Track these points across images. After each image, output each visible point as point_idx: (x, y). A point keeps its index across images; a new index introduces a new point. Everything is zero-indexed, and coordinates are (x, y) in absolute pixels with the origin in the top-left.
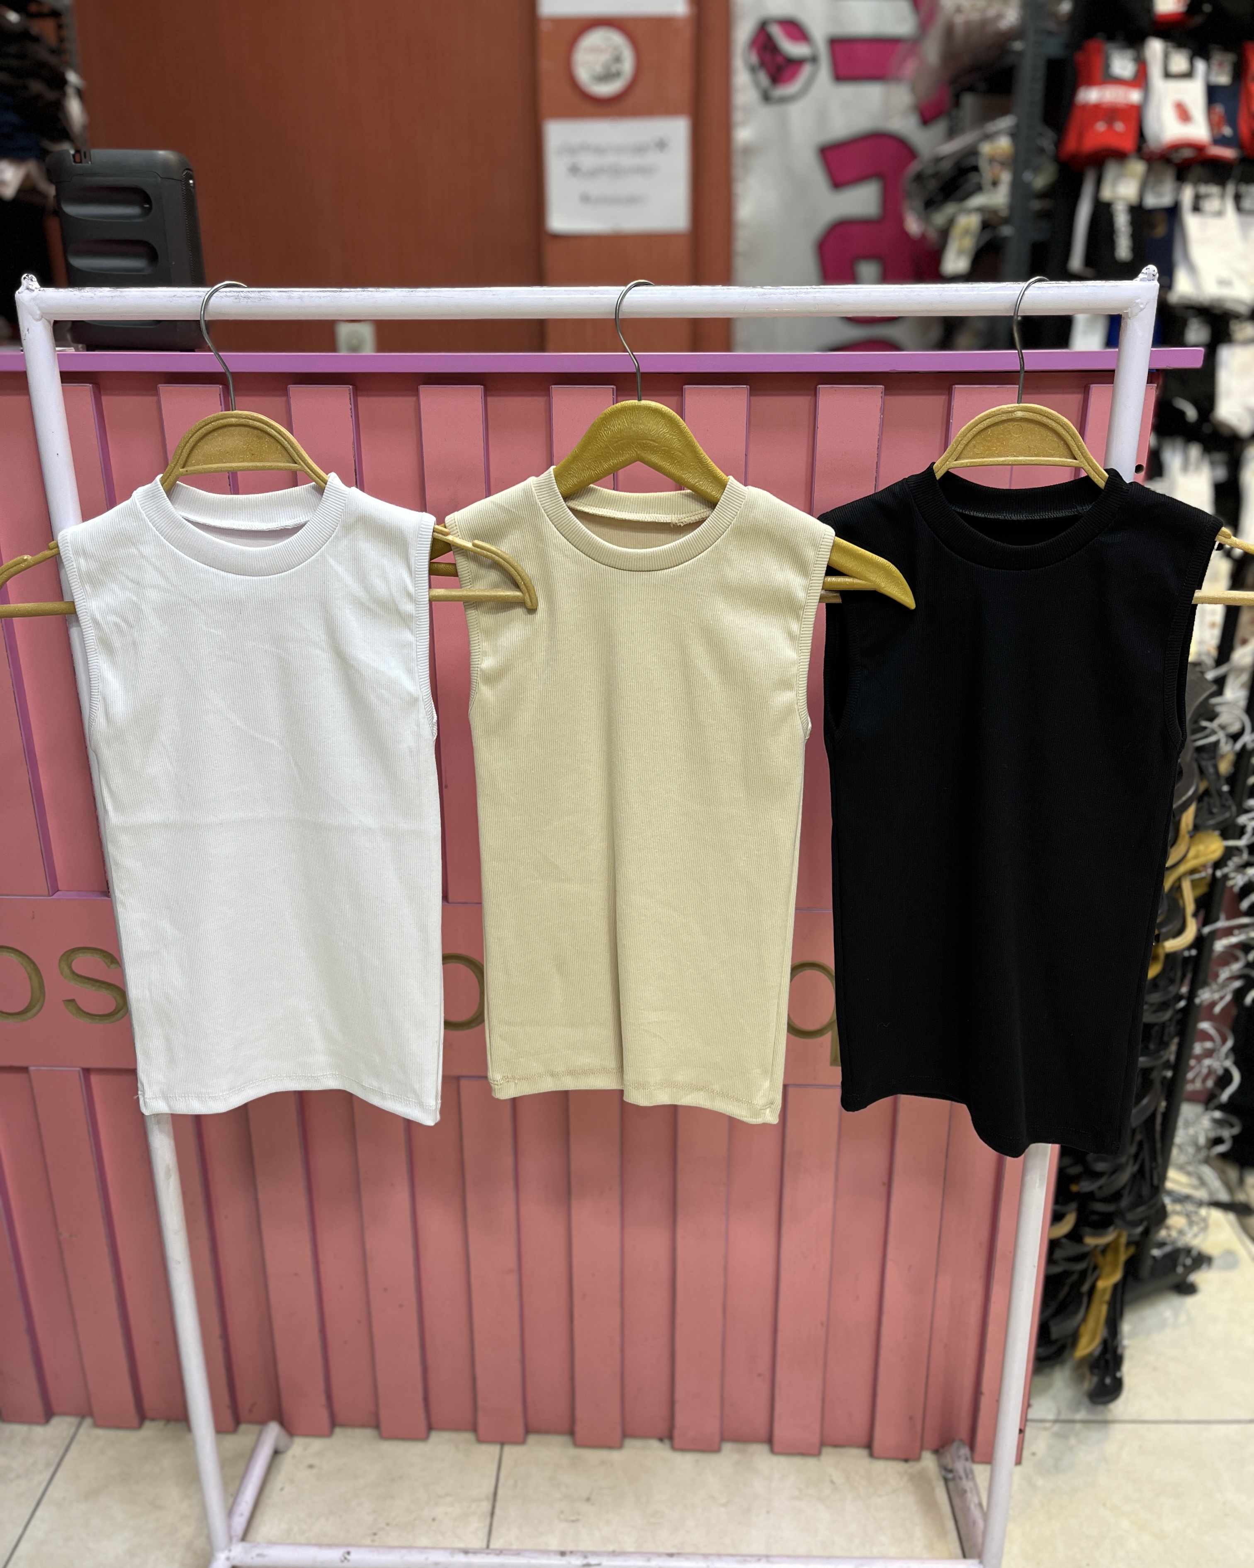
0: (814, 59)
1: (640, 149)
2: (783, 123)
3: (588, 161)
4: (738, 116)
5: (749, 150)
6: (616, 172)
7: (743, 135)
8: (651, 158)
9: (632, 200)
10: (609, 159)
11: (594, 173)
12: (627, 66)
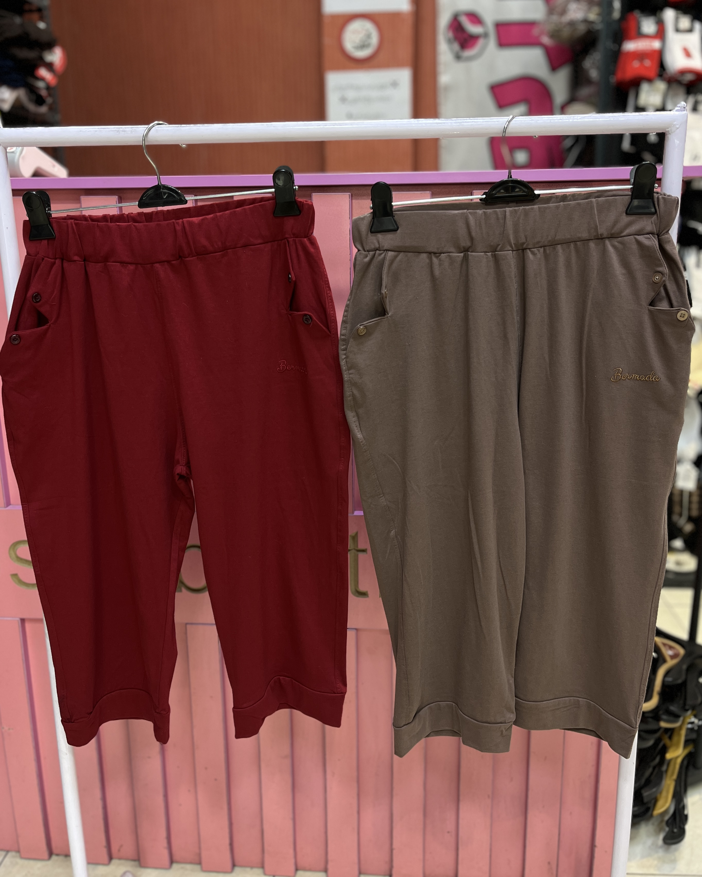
0: (486, 35)
1: (382, 87)
2: (469, 72)
3: (351, 94)
4: (441, 68)
5: (448, 88)
6: (368, 100)
7: (444, 79)
8: (389, 92)
10: (364, 93)
11: (355, 101)
12: (375, 40)
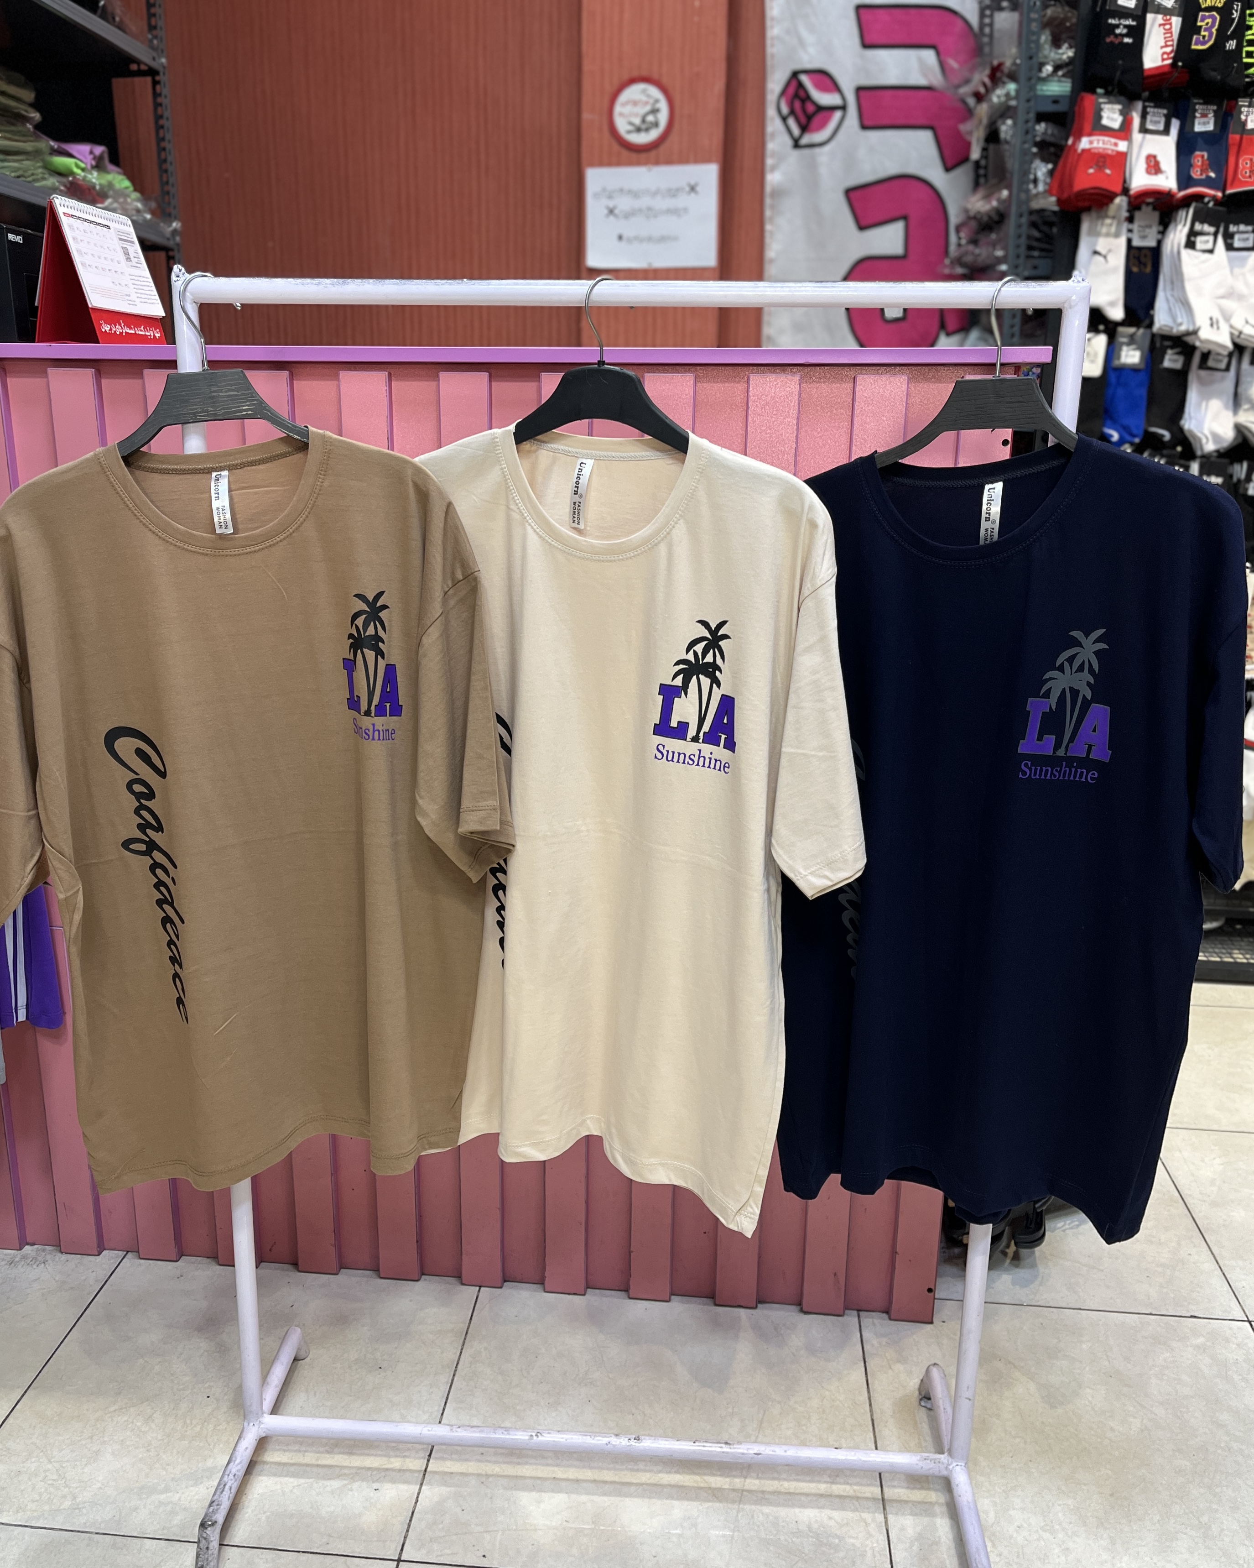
1: (673, 193)
2: (812, 167)
3: (623, 204)
4: (769, 162)
5: (778, 193)
6: (650, 213)
7: (773, 179)
8: (683, 201)
9: (663, 239)
10: (645, 202)
11: (630, 214)
12: (663, 117)
